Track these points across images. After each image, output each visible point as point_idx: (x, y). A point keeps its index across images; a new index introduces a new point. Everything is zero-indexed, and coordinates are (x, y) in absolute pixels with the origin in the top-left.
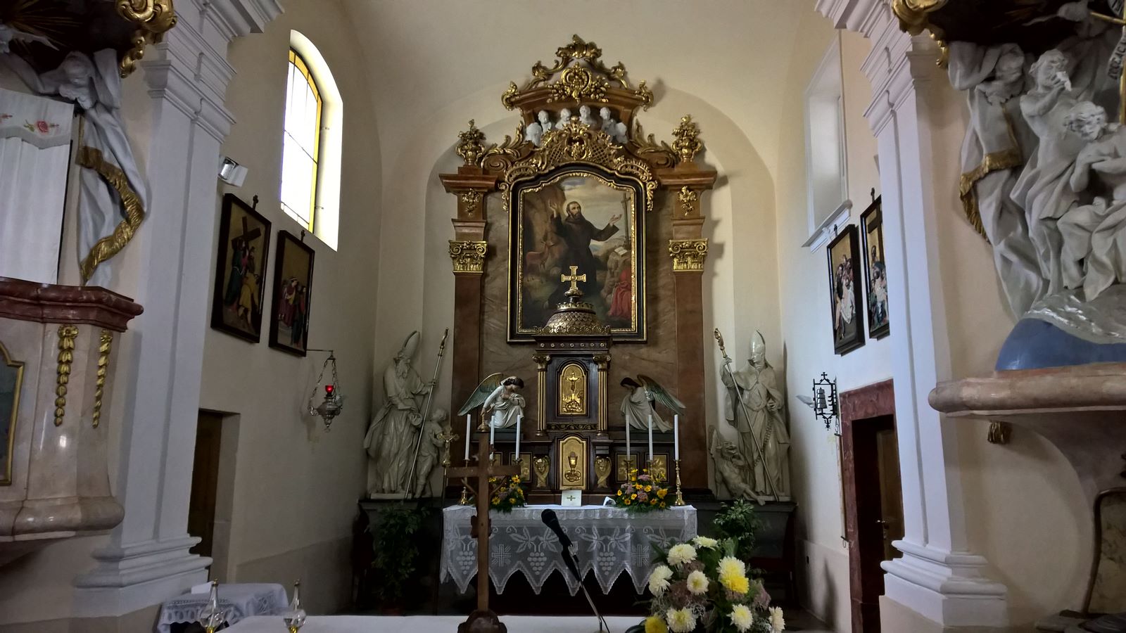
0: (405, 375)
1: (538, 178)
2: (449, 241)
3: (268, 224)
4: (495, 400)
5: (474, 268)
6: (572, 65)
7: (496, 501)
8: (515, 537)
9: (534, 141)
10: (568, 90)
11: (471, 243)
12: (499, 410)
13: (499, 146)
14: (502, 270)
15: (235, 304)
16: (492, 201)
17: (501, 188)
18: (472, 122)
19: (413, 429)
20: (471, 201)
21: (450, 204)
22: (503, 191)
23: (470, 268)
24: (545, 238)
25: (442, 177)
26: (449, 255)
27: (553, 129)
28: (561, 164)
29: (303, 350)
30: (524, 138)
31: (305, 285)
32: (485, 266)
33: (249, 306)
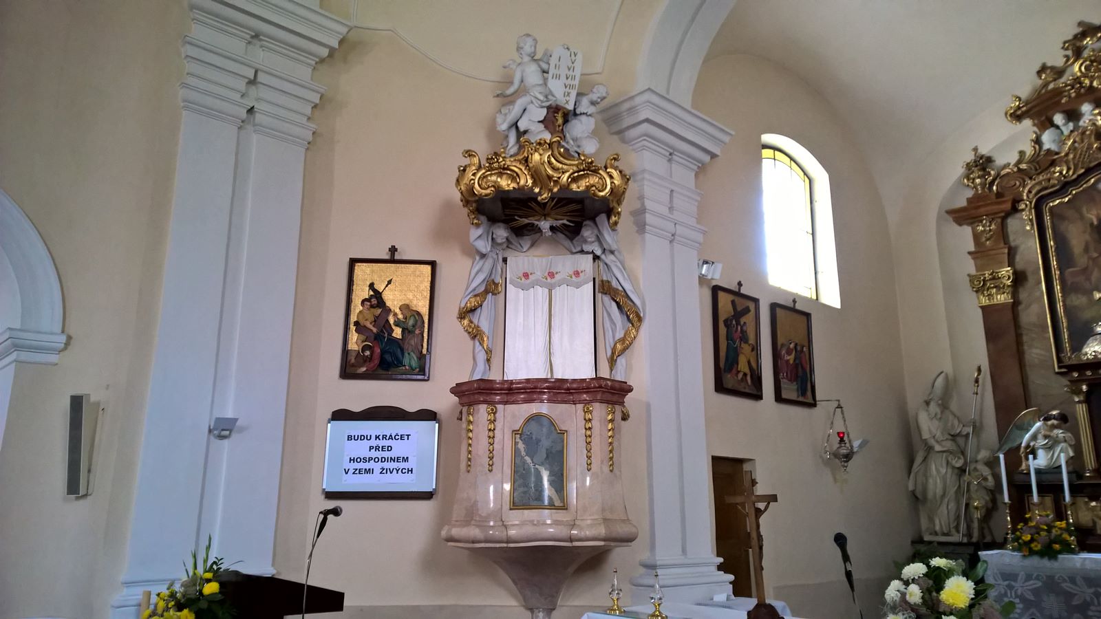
0: (939, 416)
1: (1065, 186)
2: (969, 275)
3: (756, 301)
4: (1034, 437)
5: (1002, 298)
6: (1086, 54)
7: (1036, 546)
8: (1067, 587)
9: (1054, 147)
10: (1087, 82)
11: (993, 272)
12: (1042, 448)
13: (1012, 164)
14: (1038, 294)
15: (734, 371)
16: (1012, 223)
17: (1020, 208)
18: (975, 149)
19: (956, 471)
20: (988, 229)
21: (964, 237)
22: (1023, 210)
23: (997, 299)
24: (1086, 250)
25: (949, 212)
26: (971, 288)
27: (1076, 128)
28: (1093, 164)
29: (813, 402)
30: (1041, 148)
31: (806, 344)
32: (1015, 294)
33: (747, 370)
